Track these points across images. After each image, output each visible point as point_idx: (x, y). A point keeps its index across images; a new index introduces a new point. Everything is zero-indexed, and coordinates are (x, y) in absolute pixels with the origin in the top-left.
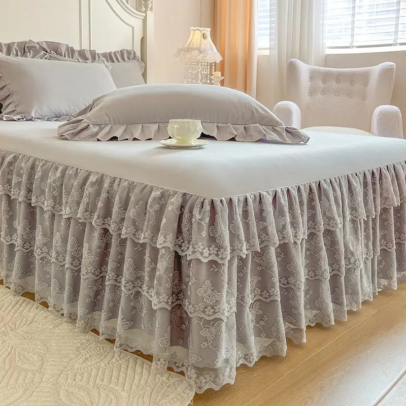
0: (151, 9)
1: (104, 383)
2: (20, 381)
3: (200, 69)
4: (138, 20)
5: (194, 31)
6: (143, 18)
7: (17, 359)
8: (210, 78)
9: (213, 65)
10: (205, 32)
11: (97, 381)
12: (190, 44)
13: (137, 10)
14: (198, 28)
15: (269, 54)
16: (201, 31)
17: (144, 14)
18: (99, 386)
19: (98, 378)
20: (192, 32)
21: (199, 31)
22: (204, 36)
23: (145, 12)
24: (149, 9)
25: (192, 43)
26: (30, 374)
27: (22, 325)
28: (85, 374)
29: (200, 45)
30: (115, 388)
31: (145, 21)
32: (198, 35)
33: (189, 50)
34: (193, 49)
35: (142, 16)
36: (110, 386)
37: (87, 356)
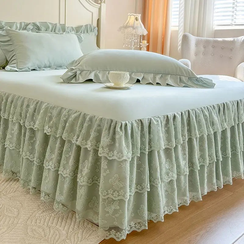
0: (104, 2)
1: (53, 225)
2: (6, 223)
3: (133, 39)
4: (96, 8)
5: (130, 16)
6: (99, 7)
7: (5, 211)
8: (139, 44)
9: (142, 36)
10: (137, 17)
11: (49, 224)
12: (127, 24)
13: (95, 3)
14: (133, 14)
15: (178, 30)
16: (134, 16)
17: (100, 5)
18: (50, 227)
19: (50, 222)
20: (129, 16)
21: (133, 16)
22: (137, 19)
23: (100, 4)
24: (103, 2)
25: (129, 23)
26: (12, 219)
27: (10, 192)
28: (42, 220)
29: (134, 24)
30: (59, 228)
31: (100, 9)
32: (133, 18)
33: (126, 27)
34: (129, 27)
35: (98, 6)
36: (56, 227)
37: (44, 210)
